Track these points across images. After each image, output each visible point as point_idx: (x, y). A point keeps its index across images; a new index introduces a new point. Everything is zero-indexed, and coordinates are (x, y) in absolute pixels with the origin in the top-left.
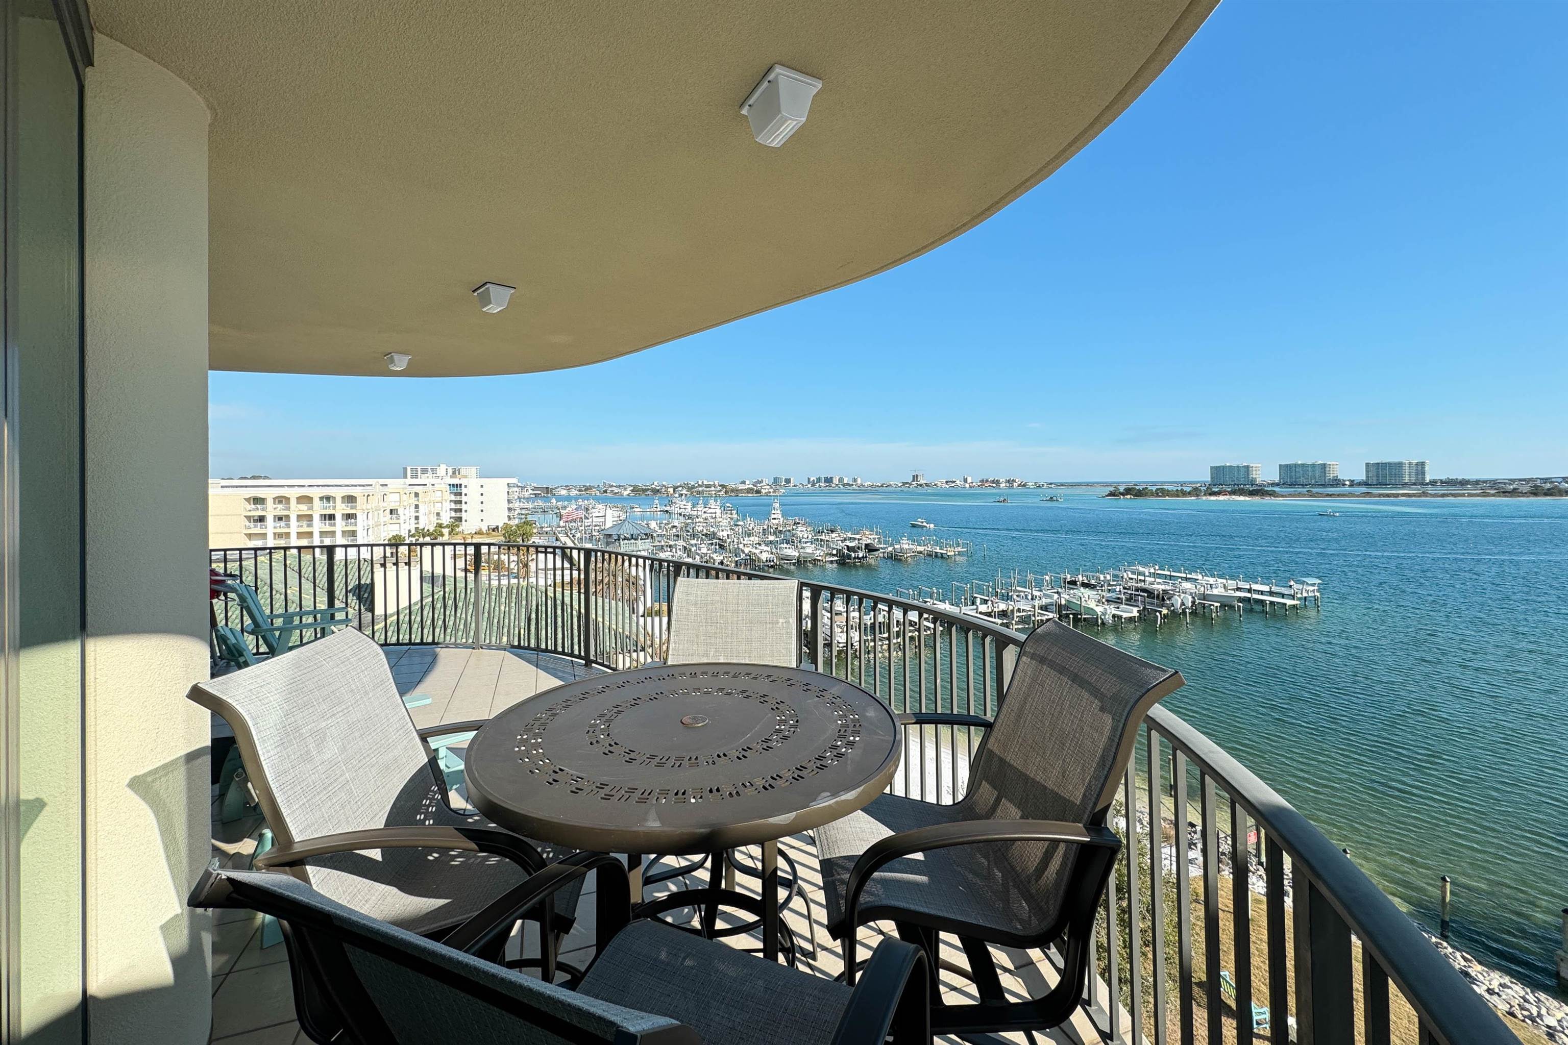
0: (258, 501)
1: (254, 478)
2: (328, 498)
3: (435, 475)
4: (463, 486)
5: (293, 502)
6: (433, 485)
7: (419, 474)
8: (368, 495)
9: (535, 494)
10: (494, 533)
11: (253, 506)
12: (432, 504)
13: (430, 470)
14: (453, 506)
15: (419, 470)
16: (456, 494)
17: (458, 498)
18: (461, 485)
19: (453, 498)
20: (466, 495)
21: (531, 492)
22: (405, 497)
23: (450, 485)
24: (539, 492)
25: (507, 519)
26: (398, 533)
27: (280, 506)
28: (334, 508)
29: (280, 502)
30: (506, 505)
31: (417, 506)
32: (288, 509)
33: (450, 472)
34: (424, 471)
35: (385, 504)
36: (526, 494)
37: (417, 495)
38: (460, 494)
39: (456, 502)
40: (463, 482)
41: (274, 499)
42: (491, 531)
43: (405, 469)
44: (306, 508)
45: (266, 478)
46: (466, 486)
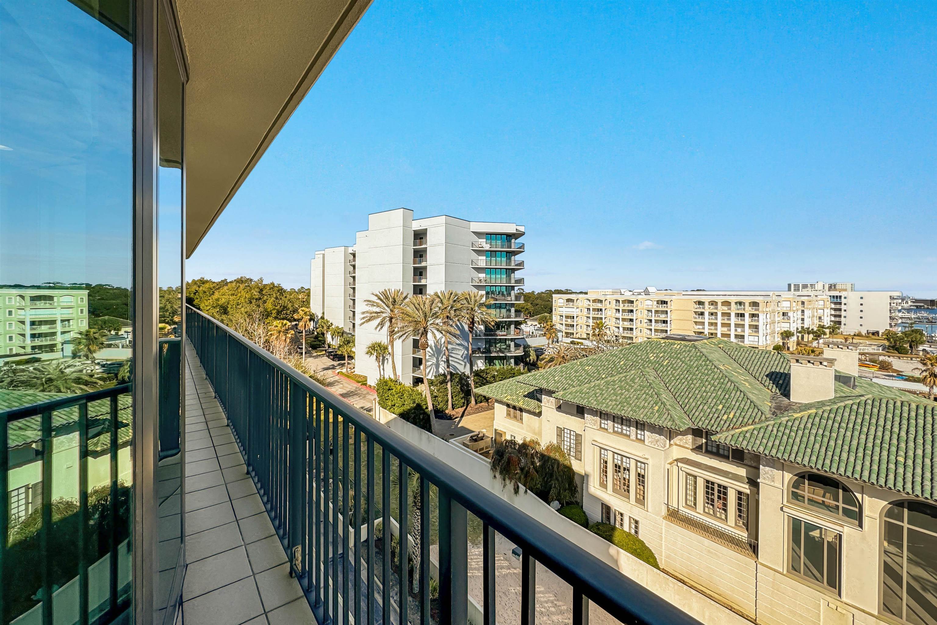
0: (701, 303)
1: (698, 290)
2: (740, 303)
3: (813, 289)
4: (843, 298)
5: (719, 304)
6: (816, 296)
7: (801, 289)
8: (767, 302)
9: (917, 306)
10: (873, 337)
11: (698, 306)
12: (815, 310)
13: (809, 286)
14: (833, 312)
15: (801, 286)
16: (835, 303)
17: (838, 307)
18: (840, 297)
19: (833, 306)
20: (845, 304)
21: (910, 303)
22: (794, 304)
23: (830, 296)
24: (922, 304)
25: (889, 326)
26: (789, 329)
27: (712, 307)
28: (744, 309)
29: (712, 304)
30: (888, 314)
31: (803, 311)
32: (717, 309)
33: (827, 287)
34: (805, 286)
35: (779, 309)
36: (906, 306)
37: (803, 303)
38: (840, 303)
39: (835, 310)
40: (843, 294)
41: (709, 302)
42: (870, 335)
43: (789, 285)
44: (726, 309)
45: (704, 290)
46: (845, 298)
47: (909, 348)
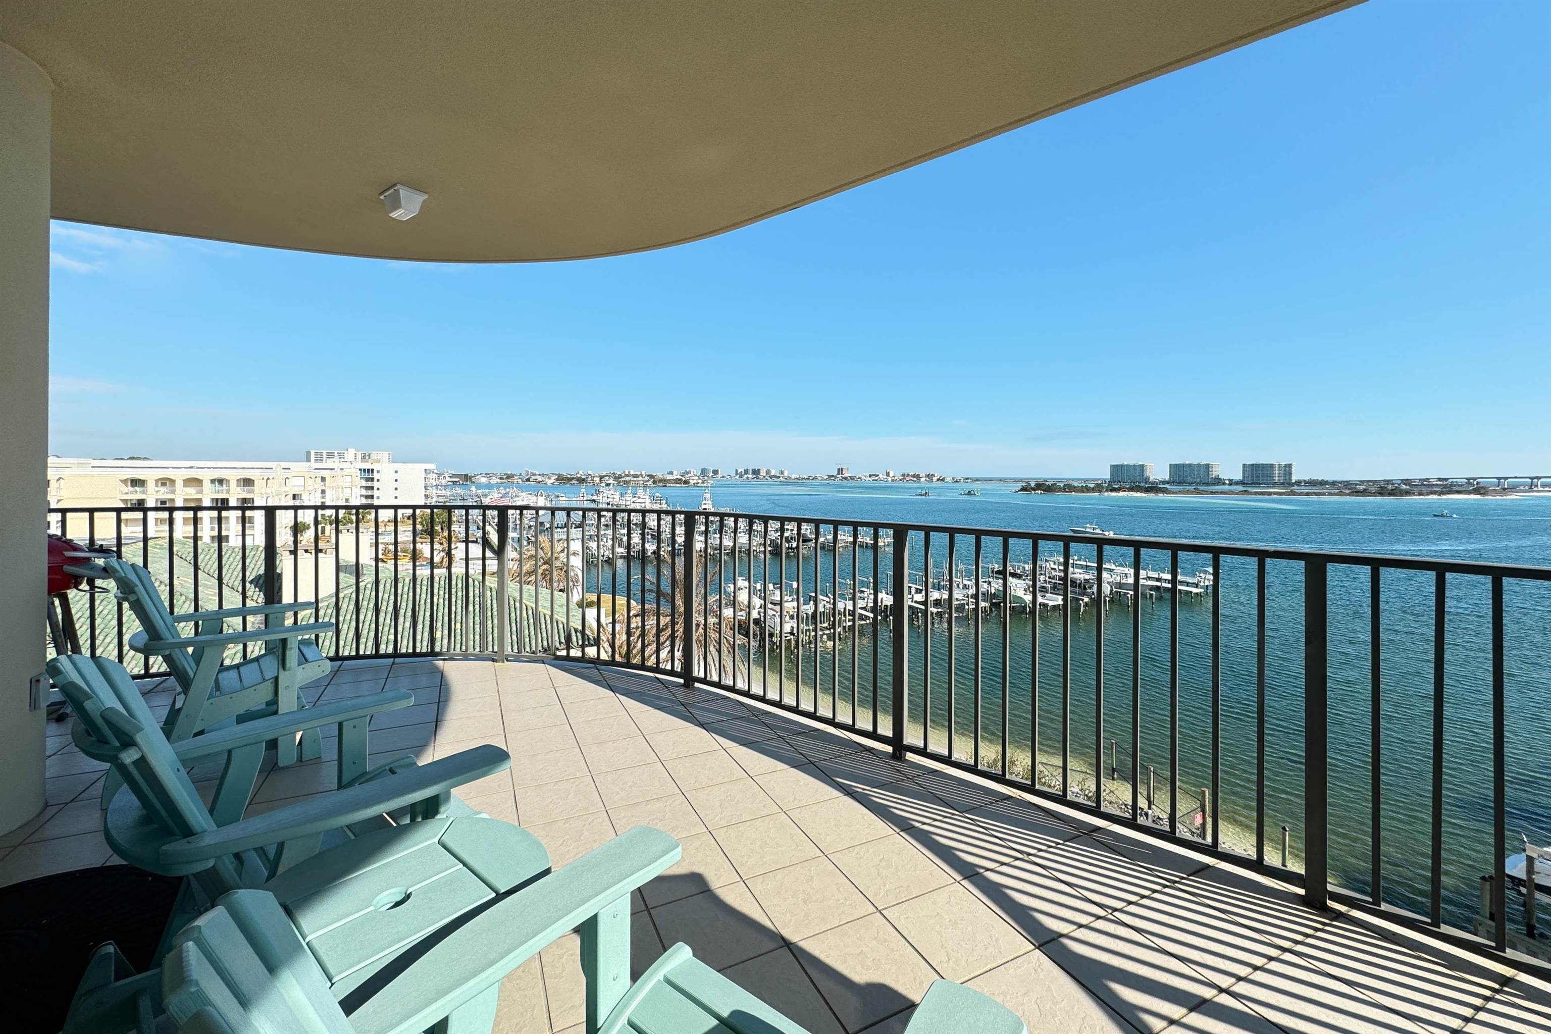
0: (136, 483)
1: (131, 458)
2: (221, 481)
3: (342, 460)
4: (375, 471)
5: (179, 484)
6: (342, 469)
7: (324, 459)
8: (268, 479)
9: (453, 482)
11: (131, 489)
12: (340, 489)
13: (336, 454)
14: (364, 492)
15: (324, 454)
16: (367, 480)
17: (370, 484)
18: (373, 470)
19: (364, 483)
20: (378, 480)
21: (448, 479)
22: (310, 481)
23: (360, 470)
24: (457, 480)
27: (163, 489)
28: (228, 492)
29: (164, 484)
30: (423, 492)
31: (323, 492)
32: (173, 492)
33: (359, 456)
34: (330, 455)
35: (287, 489)
36: (444, 482)
37: (323, 479)
38: (372, 480)
39: (367, 488)
40: (376, 467)
41: (157, 481)
42: (406, 518)
43: (308, 453)
44: (195, 492)
45: (146, 459)
46: (378, 472)
47: (440, 530)
